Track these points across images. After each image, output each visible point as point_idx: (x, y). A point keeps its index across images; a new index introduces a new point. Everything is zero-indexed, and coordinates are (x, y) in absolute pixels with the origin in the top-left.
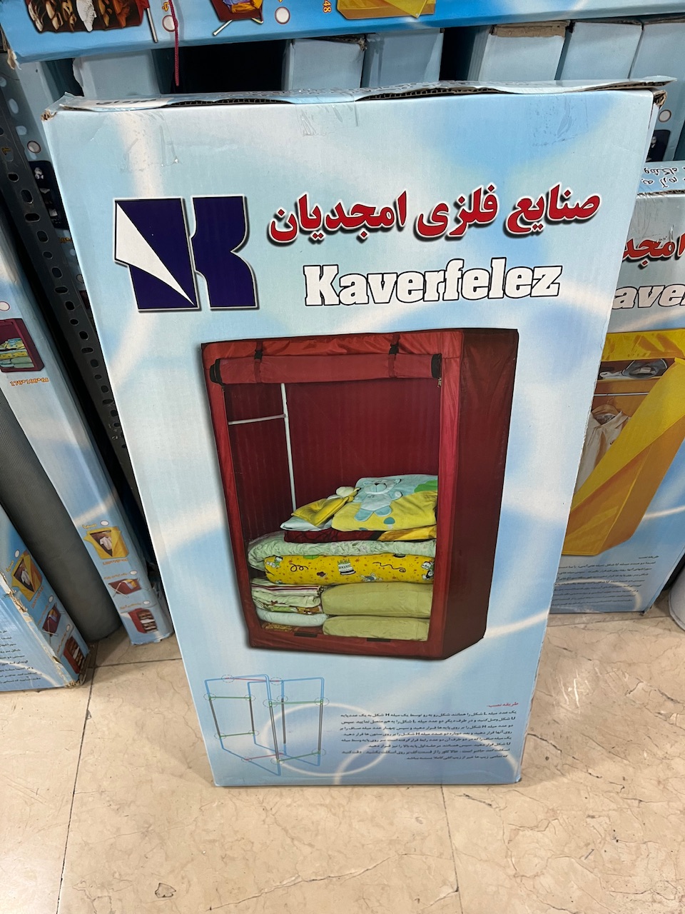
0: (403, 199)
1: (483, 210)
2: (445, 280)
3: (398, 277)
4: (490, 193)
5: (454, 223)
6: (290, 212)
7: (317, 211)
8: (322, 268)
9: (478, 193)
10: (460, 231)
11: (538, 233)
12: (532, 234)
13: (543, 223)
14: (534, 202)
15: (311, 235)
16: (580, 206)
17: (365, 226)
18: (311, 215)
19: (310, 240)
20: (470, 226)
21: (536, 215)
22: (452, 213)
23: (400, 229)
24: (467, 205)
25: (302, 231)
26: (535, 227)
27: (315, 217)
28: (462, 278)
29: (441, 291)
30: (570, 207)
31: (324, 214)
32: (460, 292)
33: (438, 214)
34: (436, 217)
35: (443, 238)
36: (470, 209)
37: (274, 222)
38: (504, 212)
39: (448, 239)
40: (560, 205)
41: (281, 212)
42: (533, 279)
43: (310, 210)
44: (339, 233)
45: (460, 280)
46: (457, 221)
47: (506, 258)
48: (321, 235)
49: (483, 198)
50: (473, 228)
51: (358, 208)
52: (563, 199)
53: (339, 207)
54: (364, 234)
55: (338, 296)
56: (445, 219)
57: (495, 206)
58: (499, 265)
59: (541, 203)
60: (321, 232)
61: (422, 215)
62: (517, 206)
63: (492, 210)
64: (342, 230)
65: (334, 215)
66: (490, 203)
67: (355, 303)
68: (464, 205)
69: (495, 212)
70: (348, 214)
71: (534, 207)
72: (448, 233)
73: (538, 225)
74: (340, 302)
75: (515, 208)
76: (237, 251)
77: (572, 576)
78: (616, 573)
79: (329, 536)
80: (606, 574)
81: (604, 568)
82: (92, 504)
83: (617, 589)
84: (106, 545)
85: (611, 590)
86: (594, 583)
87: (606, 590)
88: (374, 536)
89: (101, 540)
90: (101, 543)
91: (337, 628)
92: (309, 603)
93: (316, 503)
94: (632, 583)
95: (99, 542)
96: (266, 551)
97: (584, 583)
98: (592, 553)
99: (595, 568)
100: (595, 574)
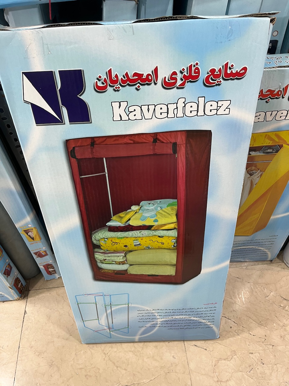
0: (156, 70)
1: (193, 74)
2: (177, 108)
3: (155, 106)
4: (197, 66)
5: (180, 81)
6: (104, 77)
7: (116, 76)
8: (120, 103)
9: (191, 66)
10: (183, 84)
11: (219, 85)
12: (217, 85)
13: (221, 80)
14: (217, 70)
15: (114, 88)
16: (238, 71)
17: (139, 83)
18: (114, 78)
19: (114, 90)
20: (188, 82)
21: (218, 76)
22: (179, 76)
23: (155, 84)
24: (186, 72)
25: (110, 86)
26: (218, 82)
27: (116, 79)
28: (185, 106)
29: (176, 113)
30: (234, 72)
31: (120, 77)
32: (184, 113)
33: (173, 76)
34: (172, 78)
35: (175, 88)
36: (187, 74)
37: (97, 81)
38: (203, 75)
39: (178, 88)
40: (229, 71)
41: (100, 77)
42: (217, 106)
43: (113, 76)
44: (127, 86)
45: (184, 108)
46: (182, 80)
47: (204, 97)
48: (119, 88)
49: (193, 69)
50: (189, 83)
51: (135, 74)
52: (230, 68)
53: (127, 74)
54: (139, 87)
55: (128, 116)
56: (176, 79)
57: (199, 72)
58: (201, 100)
59: (220, 70)
60: (119, 86)
61: (165, 77)
62: (209, 72)
63: (198, 74)
64: (128, 85)
65: (125, 78)
66: (197, 71)
67: (136, 119)
68: (185, 72)
69: (198, 76)
70: (131, 77)
71: (217, 72)
72: (178, 86)
73: (219, 81)
74: (129, 119)
75: (208, 73)
76: (80, 96)
77: (240, 245)
78: (259, 244)
79: (129, 228)
80: (255, 244)
81: (254, 241)
82: (24, 217)
83: (259, 251)
84: (31, 235)
85: (257, 251)
86: (250, 248)
87: (255, 251)
88: (149, 228)
89: (28, 233)
90: (29, 235)
91: (134, 271)
92: (120, 259)
93: (122, 213)
94: (266, 248)
95: (28, 234)
96: (100, 236)
97: (245, 248)
98: (249, 235)
99: (250, 242)
100: (250, 244)
